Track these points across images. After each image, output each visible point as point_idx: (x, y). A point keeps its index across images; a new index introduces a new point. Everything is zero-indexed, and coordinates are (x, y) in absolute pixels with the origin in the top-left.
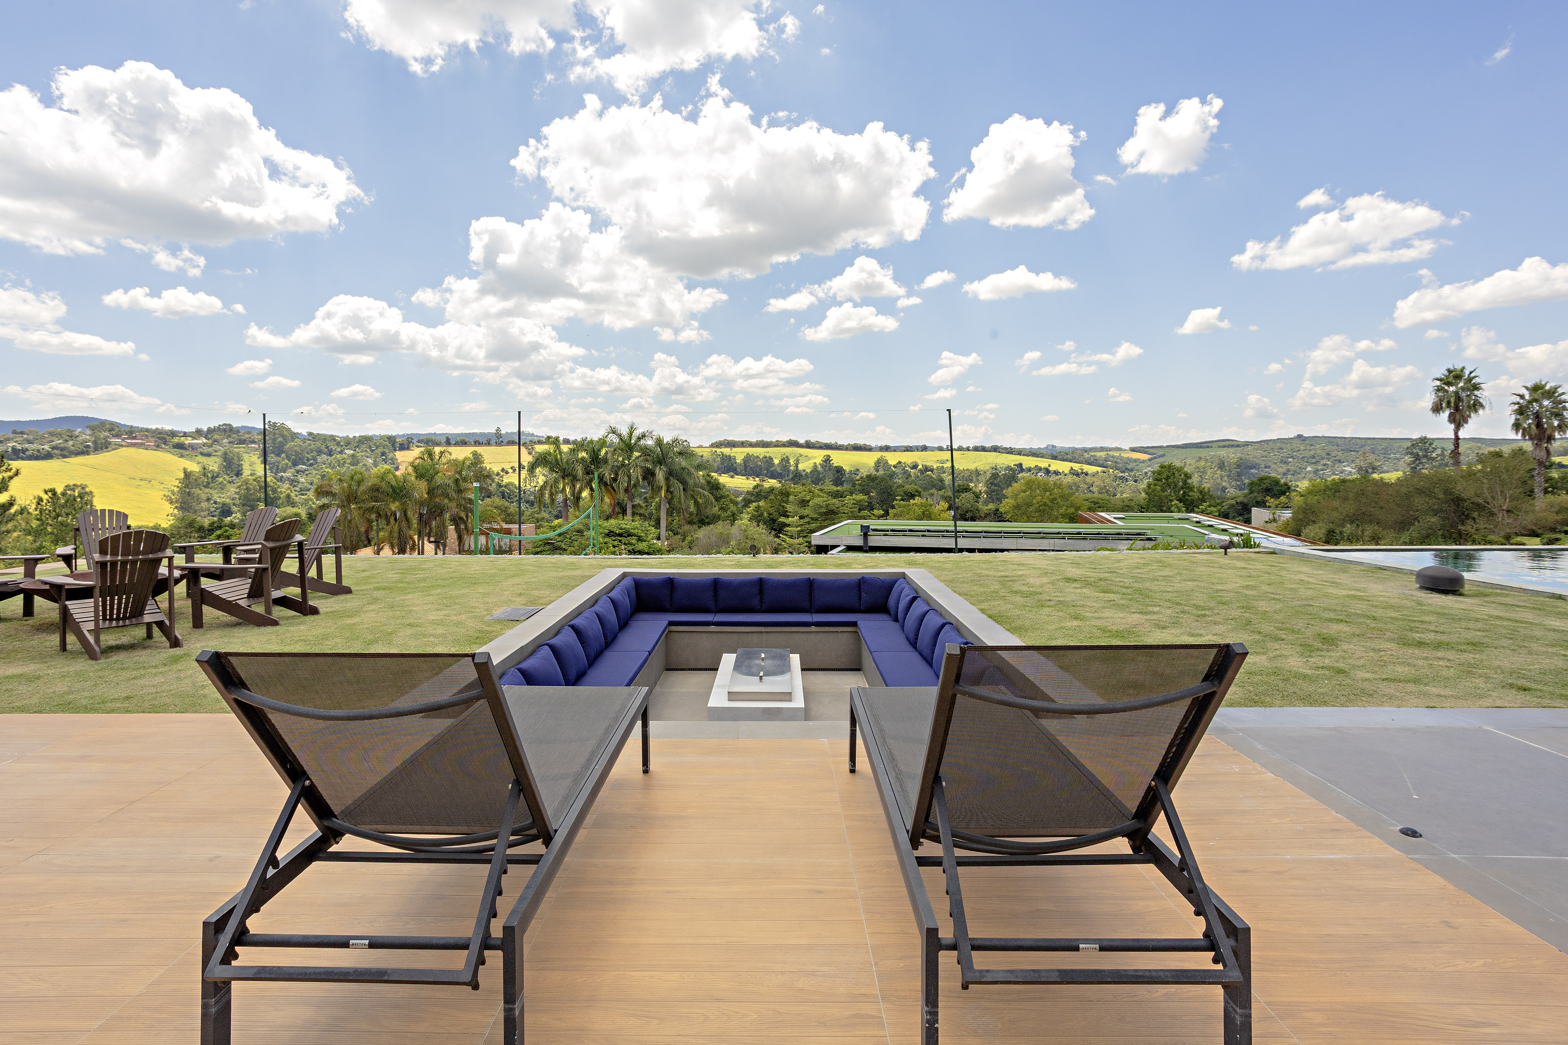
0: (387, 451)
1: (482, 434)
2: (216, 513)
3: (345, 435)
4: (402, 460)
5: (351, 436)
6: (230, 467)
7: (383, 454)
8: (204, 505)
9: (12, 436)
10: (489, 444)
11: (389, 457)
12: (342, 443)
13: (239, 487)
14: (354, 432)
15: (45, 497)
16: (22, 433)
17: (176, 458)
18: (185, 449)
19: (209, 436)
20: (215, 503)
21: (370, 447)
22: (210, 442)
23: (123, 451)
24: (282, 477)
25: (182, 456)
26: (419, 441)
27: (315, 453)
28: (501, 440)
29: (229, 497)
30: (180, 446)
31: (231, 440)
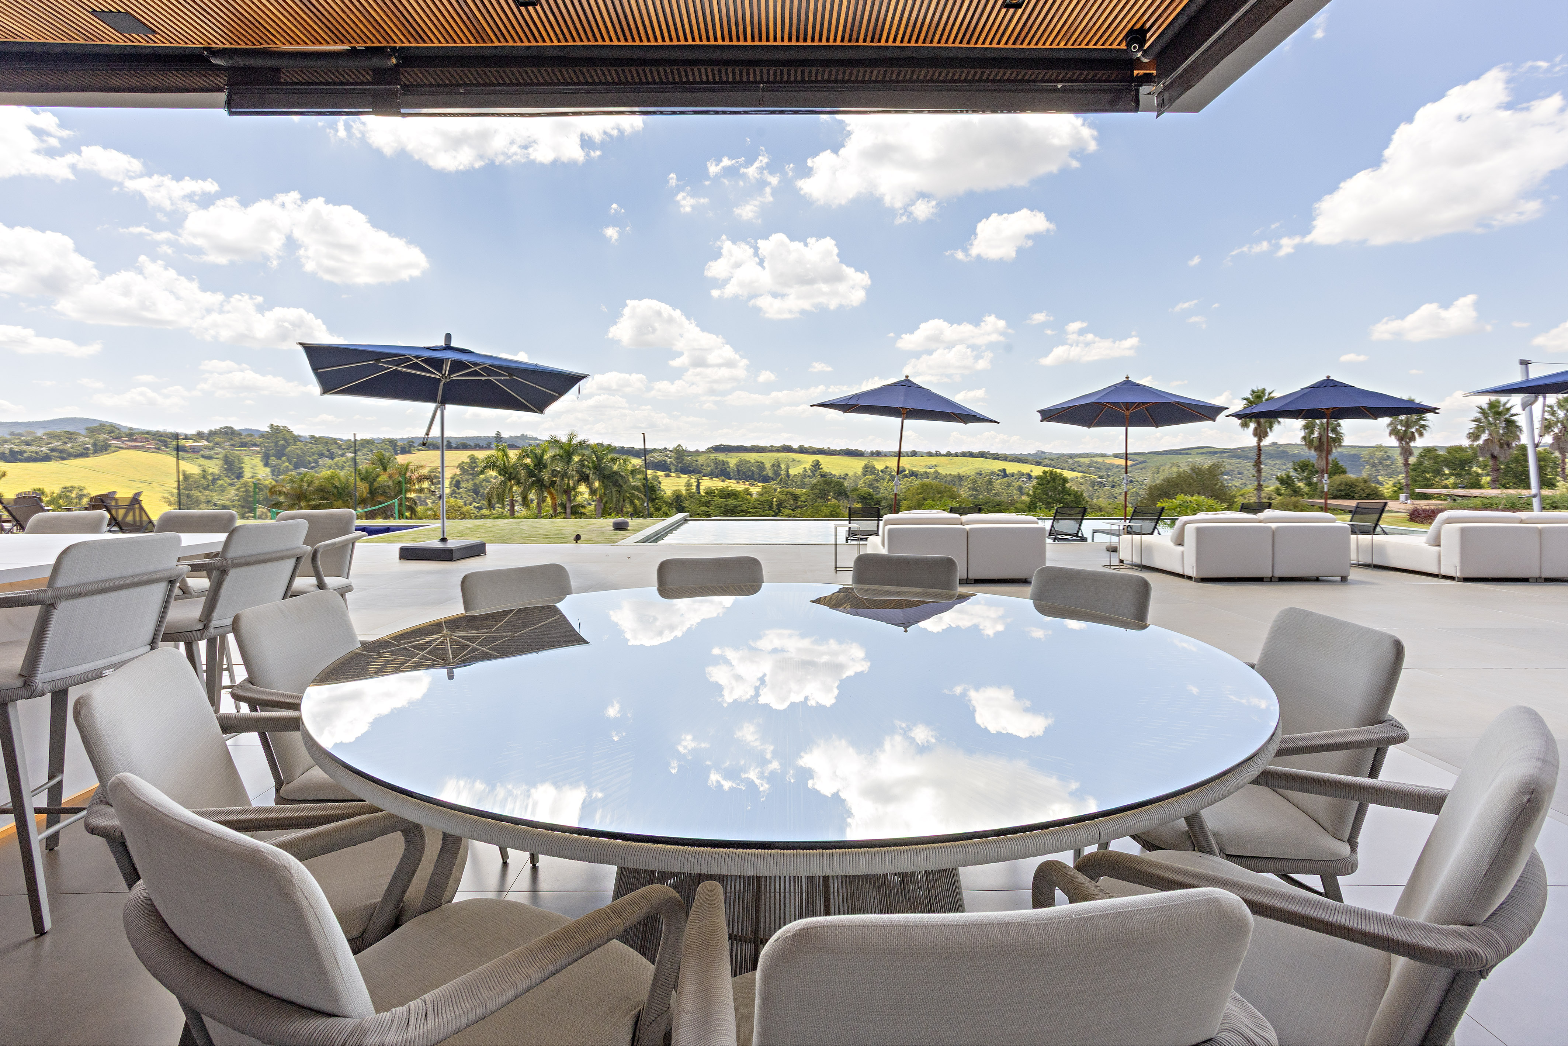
1: (482, 438)
3: (346, 438)
5: (352, 439)
6: (231, 470)
9: (9, 437)
10: (489, 448)
13: (239, 489)
14: (355, 435)
16: (21, 434)
17: (175, 460)
18: (186, 451)
20: (215, 504)
21: (371, 450)
22: (211, 444)
23: (124, 453)
25: (181, 458)
26: (419, 445)
27: (316, 457)
28: (500, 443)
29: (229, 499)
30: (180, 449)
31: (232, 442)
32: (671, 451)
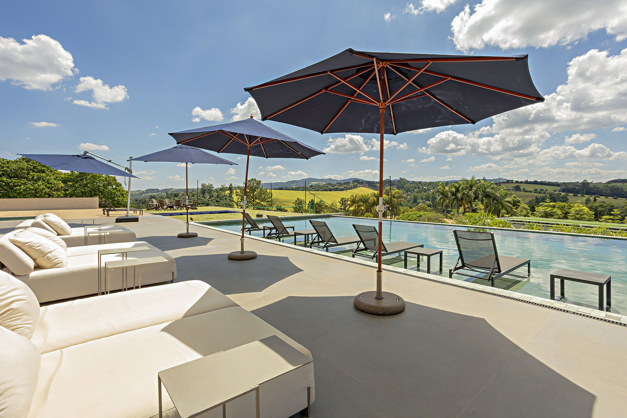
9: (336, 184)
16: (338, 183)
17: (373, 190)
23: (361, 188)
31: (389, 184)
32: (580, 183)
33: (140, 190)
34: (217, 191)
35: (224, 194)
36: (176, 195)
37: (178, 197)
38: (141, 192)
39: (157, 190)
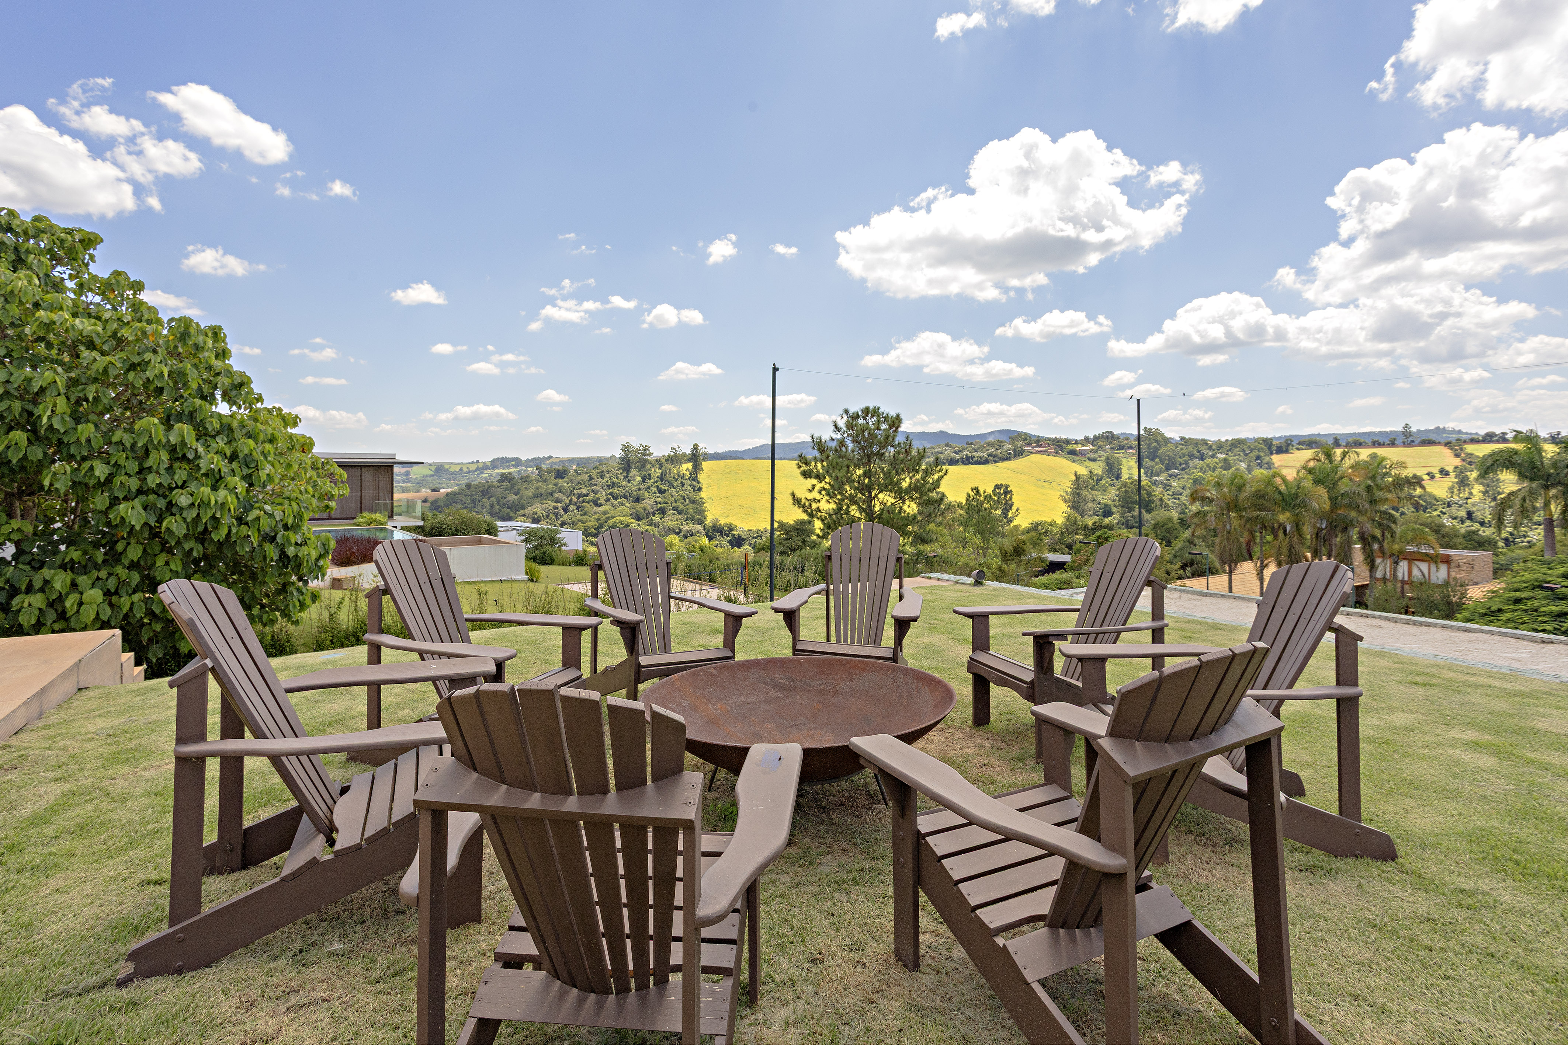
0: (1262, 454)
1: (1381, 433)
2: (1100, 513)
3: (1216, 439)
4: (1280, 464)
5: (1223, 439)
6: (1111, 471)
7: (1258, 458)
8: (1090, 505)
9: (966, 446)
10: (1393, 444)
11: (1265, 461)
12: (1214, 447)
13: (1118, 489)
14: (1226, 436)
15: (972, 494)
16: (972, 444)
17: (1069, 462)
18: (1077, 455)
19: (1095, 443)
20: (1099, 503)
21: (1244, 451)
22: (1095, 448)
23: (1033, 457)
24: (1156, 480)
25: (1074, 461)
26: (1299, 443)
27: (1186, 458)
28: (1410, 439)
29: (1110, 498)
30: (1073, 453)
31: (1112, 446)
33: (478, 461)
34: (659, 463)
35: (678, 472)
36: (561, 474)
37: (566, 479)
38: (480, 465)
39: (517, 462)
